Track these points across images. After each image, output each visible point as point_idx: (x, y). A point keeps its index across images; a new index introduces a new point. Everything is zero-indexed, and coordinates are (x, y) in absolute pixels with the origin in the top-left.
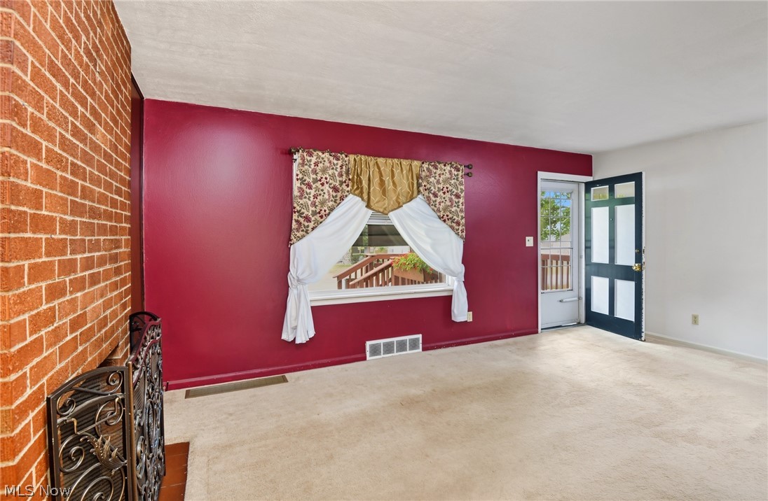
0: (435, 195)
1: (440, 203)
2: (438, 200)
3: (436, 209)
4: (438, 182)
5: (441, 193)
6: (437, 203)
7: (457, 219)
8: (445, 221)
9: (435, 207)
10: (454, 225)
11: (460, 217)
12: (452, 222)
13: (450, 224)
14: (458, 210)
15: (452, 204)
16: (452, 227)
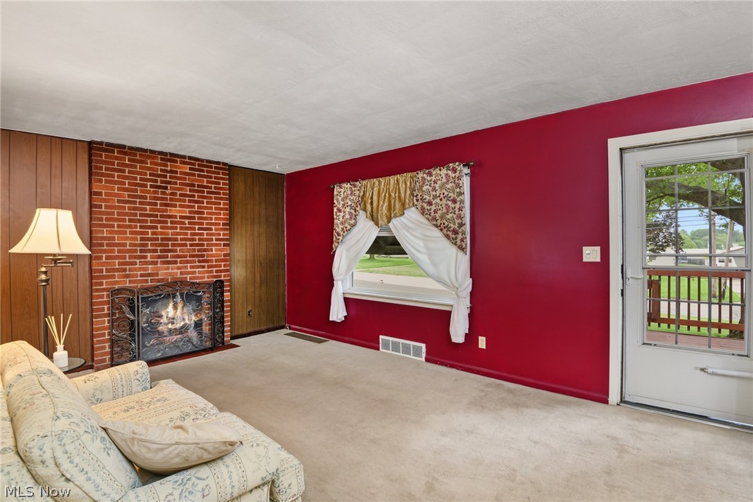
0: (430, 203)
1: (435, 212)
2: (433, 208)
3: (430, 218)
4: (434, 189)
5: (438, 200)
6: (432, 211)
7: (453, 226)
8: (441, 230)
9: (430, 215)
10: (450, 233)
11: (457, 224)
12: (448, 230)
13: (445, 232)
14: (455, 216)
15: (448, 211)
16: (447, 236)
